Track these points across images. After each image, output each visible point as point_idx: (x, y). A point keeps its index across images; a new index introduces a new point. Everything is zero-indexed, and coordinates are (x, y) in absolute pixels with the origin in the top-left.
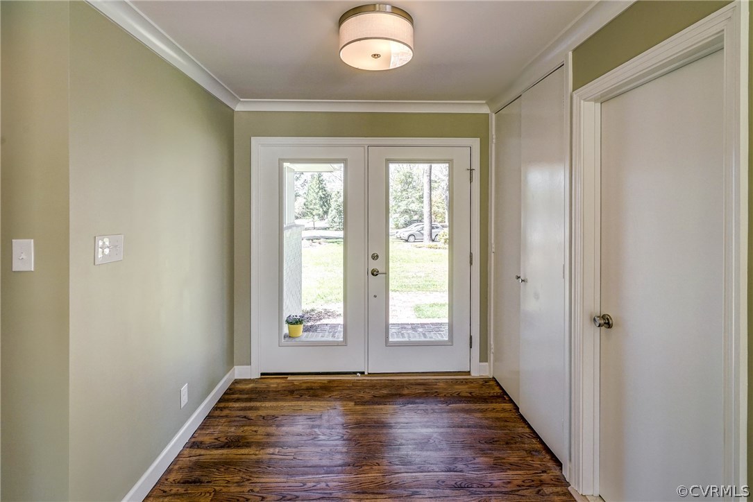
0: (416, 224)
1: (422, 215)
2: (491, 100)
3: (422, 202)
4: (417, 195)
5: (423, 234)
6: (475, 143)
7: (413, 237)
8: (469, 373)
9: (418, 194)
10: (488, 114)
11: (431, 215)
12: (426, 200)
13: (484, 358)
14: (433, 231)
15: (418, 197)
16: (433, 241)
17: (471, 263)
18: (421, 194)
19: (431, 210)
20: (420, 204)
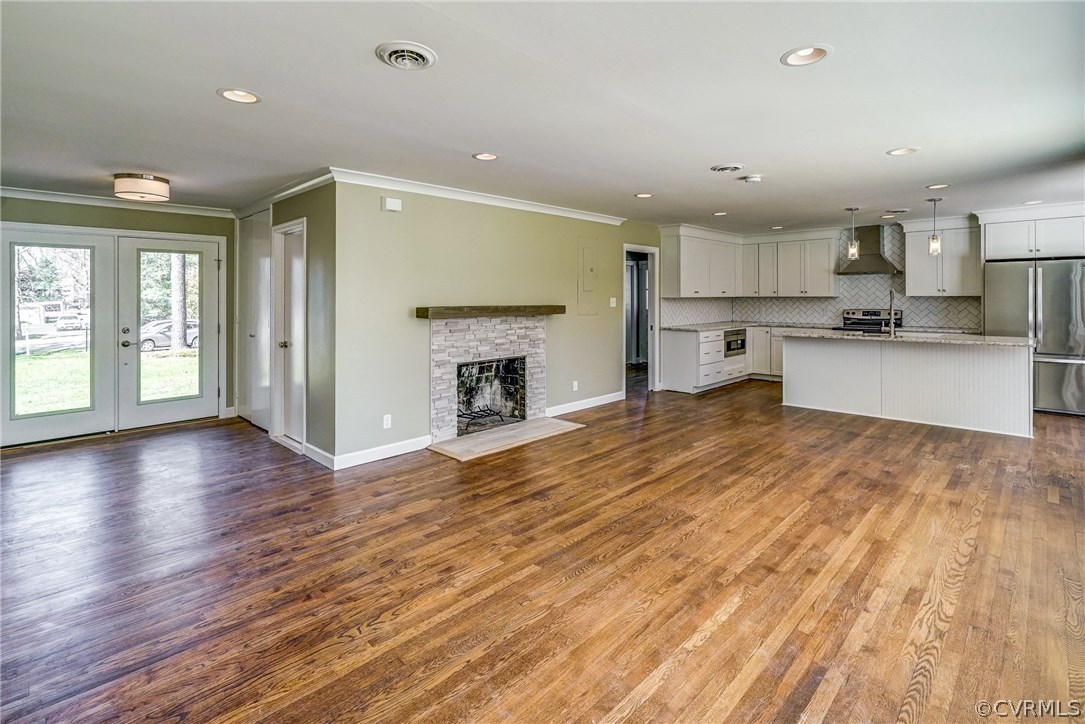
0: (157, 322)
1: (167, 307)
2: (236, 209)
3: (168, 287)
4: (159, 275)
5: (169, 338)
6: (223, 240)
7: (151, 343)
8: (218, 417)
9: (160, 273)
10: (233, 220)
11: (185, 307)
12: (175, 282)
13: (230, 403)
14: (188, 331)
15: (159, 278)
16: (189, 346)
17: (219, 332)
18: (165, 272)
19: (185, 299)
20: (165, 290)
